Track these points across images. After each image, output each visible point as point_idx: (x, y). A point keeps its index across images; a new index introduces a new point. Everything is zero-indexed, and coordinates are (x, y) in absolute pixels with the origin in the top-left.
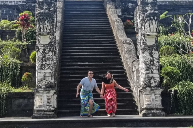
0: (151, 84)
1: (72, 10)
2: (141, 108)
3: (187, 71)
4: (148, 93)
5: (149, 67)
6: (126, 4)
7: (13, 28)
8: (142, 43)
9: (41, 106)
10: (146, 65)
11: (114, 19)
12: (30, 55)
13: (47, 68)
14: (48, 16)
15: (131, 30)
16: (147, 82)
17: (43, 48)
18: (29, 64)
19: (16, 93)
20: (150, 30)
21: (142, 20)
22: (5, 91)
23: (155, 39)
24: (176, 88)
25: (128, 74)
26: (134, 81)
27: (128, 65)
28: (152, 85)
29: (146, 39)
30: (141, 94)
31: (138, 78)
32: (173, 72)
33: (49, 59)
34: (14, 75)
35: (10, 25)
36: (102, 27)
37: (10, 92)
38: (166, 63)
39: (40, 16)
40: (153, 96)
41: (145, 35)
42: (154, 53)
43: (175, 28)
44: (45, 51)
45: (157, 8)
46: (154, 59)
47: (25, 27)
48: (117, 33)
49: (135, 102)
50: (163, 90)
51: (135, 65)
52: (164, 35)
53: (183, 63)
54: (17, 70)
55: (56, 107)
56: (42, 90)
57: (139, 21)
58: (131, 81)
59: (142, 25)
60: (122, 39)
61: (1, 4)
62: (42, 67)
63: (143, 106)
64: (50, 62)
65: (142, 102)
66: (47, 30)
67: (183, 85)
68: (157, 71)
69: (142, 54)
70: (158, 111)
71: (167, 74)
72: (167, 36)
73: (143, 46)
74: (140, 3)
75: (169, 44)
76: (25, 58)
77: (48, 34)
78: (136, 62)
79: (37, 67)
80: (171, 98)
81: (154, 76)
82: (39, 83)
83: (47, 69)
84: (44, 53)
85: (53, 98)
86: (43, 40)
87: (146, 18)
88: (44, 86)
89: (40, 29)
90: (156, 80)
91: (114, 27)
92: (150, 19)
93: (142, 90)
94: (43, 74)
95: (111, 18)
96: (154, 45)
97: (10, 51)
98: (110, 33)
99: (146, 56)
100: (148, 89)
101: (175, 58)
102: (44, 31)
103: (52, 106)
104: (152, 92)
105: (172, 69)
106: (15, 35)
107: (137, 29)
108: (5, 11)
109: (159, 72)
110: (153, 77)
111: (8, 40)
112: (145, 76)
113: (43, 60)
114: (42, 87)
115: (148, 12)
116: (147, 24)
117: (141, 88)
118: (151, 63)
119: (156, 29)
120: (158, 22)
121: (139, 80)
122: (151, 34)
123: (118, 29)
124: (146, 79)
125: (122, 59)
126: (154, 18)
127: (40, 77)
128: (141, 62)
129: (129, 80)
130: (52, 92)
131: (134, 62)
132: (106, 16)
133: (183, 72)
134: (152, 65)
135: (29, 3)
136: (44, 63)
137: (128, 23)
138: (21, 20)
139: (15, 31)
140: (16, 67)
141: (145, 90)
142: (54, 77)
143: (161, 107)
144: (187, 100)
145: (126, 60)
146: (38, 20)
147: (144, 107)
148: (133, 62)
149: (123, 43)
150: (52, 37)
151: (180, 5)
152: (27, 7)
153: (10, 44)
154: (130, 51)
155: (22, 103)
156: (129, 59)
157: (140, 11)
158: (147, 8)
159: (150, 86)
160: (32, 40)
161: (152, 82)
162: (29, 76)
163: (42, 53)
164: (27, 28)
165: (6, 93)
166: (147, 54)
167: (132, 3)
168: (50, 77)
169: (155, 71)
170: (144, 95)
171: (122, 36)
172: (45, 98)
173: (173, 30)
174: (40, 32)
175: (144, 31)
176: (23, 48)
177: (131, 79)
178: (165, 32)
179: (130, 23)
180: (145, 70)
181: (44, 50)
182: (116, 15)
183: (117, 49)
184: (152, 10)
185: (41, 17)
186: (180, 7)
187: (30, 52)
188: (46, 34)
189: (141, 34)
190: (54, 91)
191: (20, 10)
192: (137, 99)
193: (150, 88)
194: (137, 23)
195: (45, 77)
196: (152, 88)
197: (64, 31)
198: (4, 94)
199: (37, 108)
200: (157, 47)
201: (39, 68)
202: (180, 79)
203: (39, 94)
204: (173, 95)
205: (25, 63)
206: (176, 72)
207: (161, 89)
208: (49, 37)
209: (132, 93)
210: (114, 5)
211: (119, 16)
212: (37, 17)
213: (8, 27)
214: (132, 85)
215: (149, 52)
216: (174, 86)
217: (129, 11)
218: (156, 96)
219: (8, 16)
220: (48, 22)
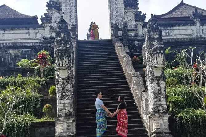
0: (159, 110)
1: (84, 49)
2: (150, 132)
3: (190, 100)
4: (157, 119)
5: (157, 95)
6: (132, 42)
7: (32, 66)
8: (150, 74)
9: (62, 132)
10: (154, 94)
11: (123, 56)
12: (48, 89)
13: (66, 98)
14: (66, 52)
15: (138, 65)
16: (156, 109)
17: (62, 81)
18: (49, 97)
19: (38, 123)
20: (157, 62)
21: (149, 54)
22: (28, 121)
23: (162, 70)
24: (181, 115)
25: (137, 104)
26: (143, 109)
27: (137, 95)
28: (160, 112)
29: (153, 70)
30: (150, 120)
31: (147, 106)
32: (177, 101)
33: (68, 90)
34: (36, 107)
35: (29, 63)
36: (112, 63)
37: (33, 122)
38: (171, 93)
39: (58, 53)
40: (162, 122)
41: (153, 68)
42: (161, 83)
43: (178, 62)
44: (64, 84)
45: (162, 43)
46: (161, 89)
47: (43, 65)
48: (126, 68)
49: (145, 127)
50: (170, 116)
51: (144, 95)
52: (168, 69)
53: (186, 93)
54: (38, 103)
55: (75, 133)
56: (63, 118)
57: (147, 55)
58: (141, 109)
59: (150, 58)
60: (131, 73)
61: (20, 45)
62: (62, 98)
63: (152, 131)
64: (69, 93)
65: (151, 127)
66: (65, 65)
67: (187, 111)
68: (164, 100)
69: (150, 85)
70: (166, 135)
71: (173, 102)
72: (171, 69)
73: (151, 77)
74: (147, 39)
75: (173, 76)
76: (44, 92)
77: (66, 69)
78: (145, 92)
79: (57, 98)
80: (177, 124)
81: (162, 104)
82: (59, 112)
83: (66, 100)
84: (63, 85)
85: (73, 125)
86: (62, 74)
87: (153, 52)
88: (64, 115)
89: (59, 64)
90: (163, 107)
91: (123, 62)
92: (157, 53)
93: (151, 117)
94: (63, 104)
95: (120, 54)
96: (161, 76)
97: (31, 86)
98: (120, 68)
99: (154, 86)
100: (157, 115)
101: (179, 89)
102: (62, 66)
103: (72, 132)
104: (160, 118)
105: (177, 98)
106: (34, 72)
107: (145, 63)
108: (24, 51)
109: (166, 100)
110: (160, 105)
111: (29, 76)
112: (154, 104)
113: (62, 92)
114: (63, 116)
115: (155, 47)
116: (155, 57)
117: (150, 115)
118: (159, 92)
119: (163, 61)
120: (164, 55)
121: (148, 108)
122: (158, 66)
123: (127, 64)
124: (155, 107)
125: (131, 91)
126: (160, 52)
127: (60, 107)
128: (149, 91)
129: (139, 109)
130: (71, 120)
131: (143, 92)
132: (115, 53)
133: (186, 101)
134: (160, 94)
135: (45, 43)
136: (64, 94)
137: (135, 59)
138: (39, 59)
139: (34, 68)
140: (37, 100)
141: (154, 116)
142: (72, 107)
143: (169, 131)
144: (191, 125)
145: (135, 91)
146: (57, 56)
147: (154, 131)
148: (141, 93)
149: (132, 76)
150: (70, 71)
151: (181, 42)
152: (43, 47)
153: (31, 80)
154: (138, 83)
155: (44, 131)
156: (138, 90)
157: (148, 46)
158: (154, 43)
159: (158, 113)
160: (50, 77)
161: (160, 109)
162: (49, 107)
163: (61, 85)
164: (45, 65)
165: (30, 123)
166: (155, 84)
167: (138, 42)
168: (69, 107)
169: (162, 99)
170: (153, 121)
171: (131, 71)
172: (65, 126)
173: (176, 64)
174: (59, 67)
175: (152, 64)
176: (42, 83)
177: (140, 108)
178: (169, 66)
179: (137, 59)
180: (154, 99)
181: (63, 82)
182: (124, 52)
183: (126, 82)
184: (158, 44)
185: (60, 54)
186: (181, 43)
187: (48, 87)
188: (65, 69)
189: (149, 66)
190: (74, 119)
191: (37, 50)
192: (147, 125)
193: (158, 114)
194: (145, 57)
195: (64, 107)
196: (160, 114)
197: (78, 68)
198: (28, 123)
199: (58, 134)
200: (164, 78)
201: (59, 99)
202: (184, 107)
203: (60, 122)
204: (178, 121)
205: (45, 97)
206: (180, 101)
207: (168, 115)
208: (67, 71)
209: (142, 120)
210: (122, 43)
211: (127, 53)
212: (56, 53)
213: (27, 65)
214: (141, 113)
215: (156, 82)
216: (179, 113)
217: (135, 49)
218: (164, 121)
219: (28, 56)
220: (66, 58)
